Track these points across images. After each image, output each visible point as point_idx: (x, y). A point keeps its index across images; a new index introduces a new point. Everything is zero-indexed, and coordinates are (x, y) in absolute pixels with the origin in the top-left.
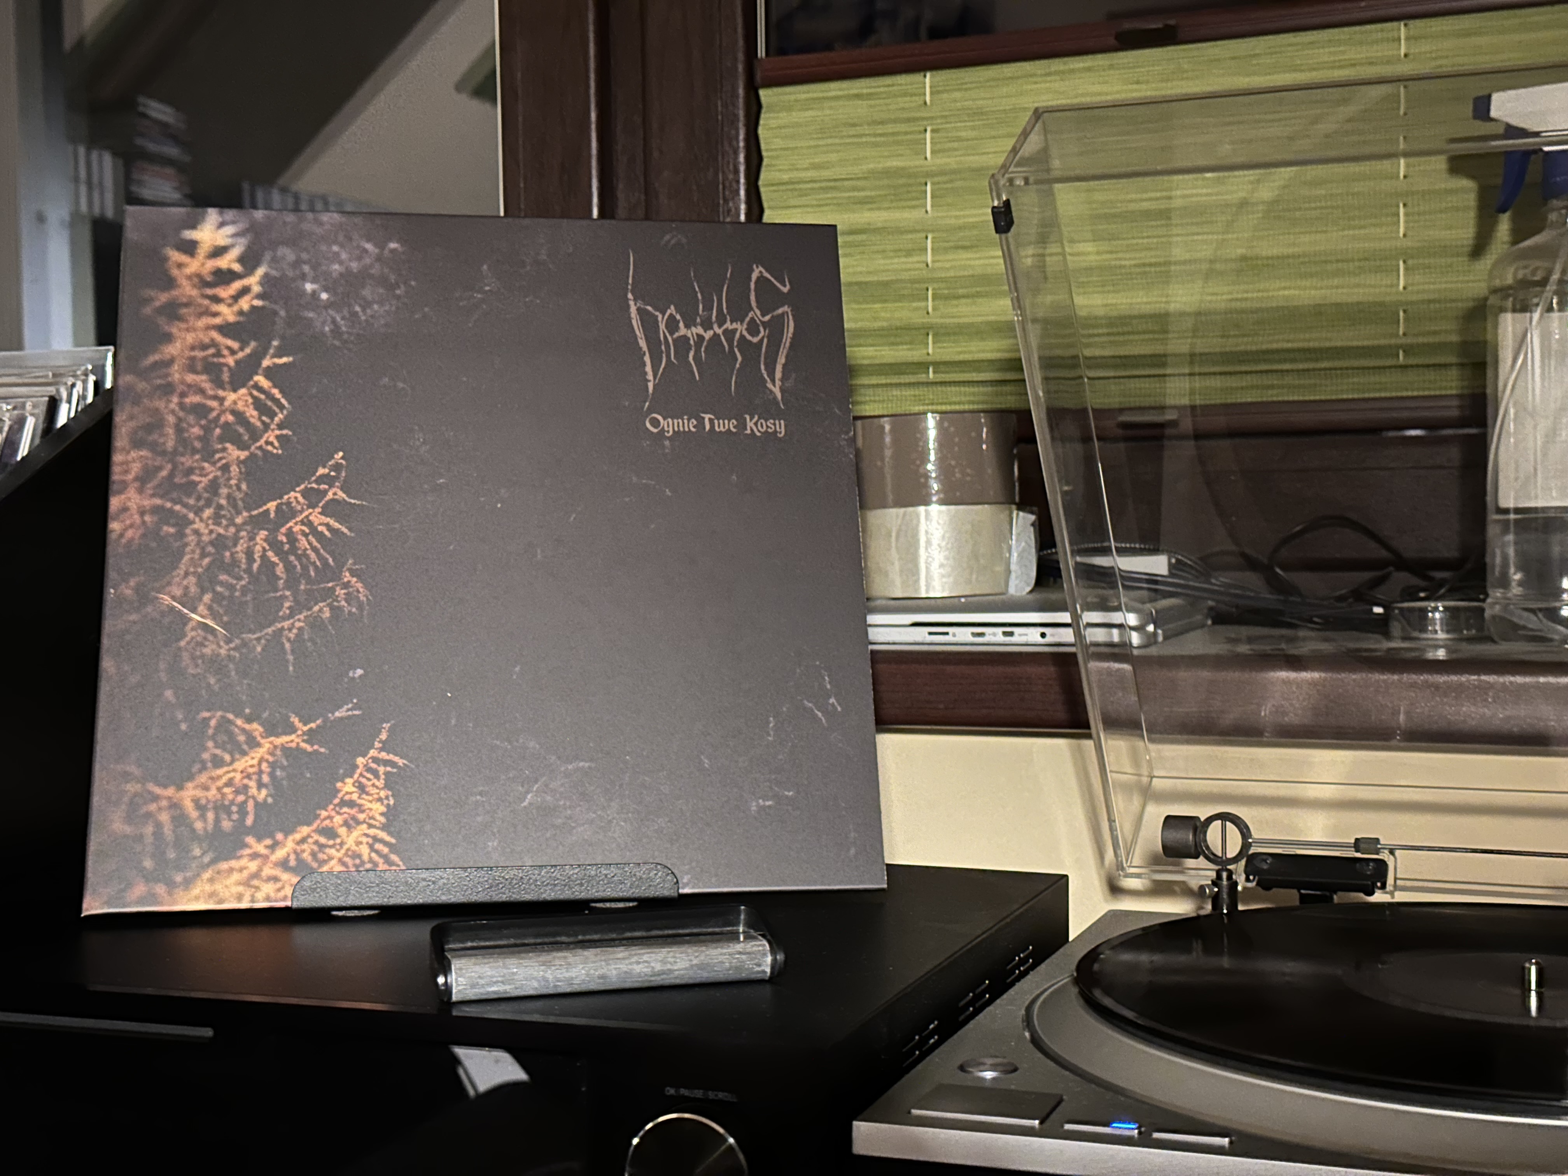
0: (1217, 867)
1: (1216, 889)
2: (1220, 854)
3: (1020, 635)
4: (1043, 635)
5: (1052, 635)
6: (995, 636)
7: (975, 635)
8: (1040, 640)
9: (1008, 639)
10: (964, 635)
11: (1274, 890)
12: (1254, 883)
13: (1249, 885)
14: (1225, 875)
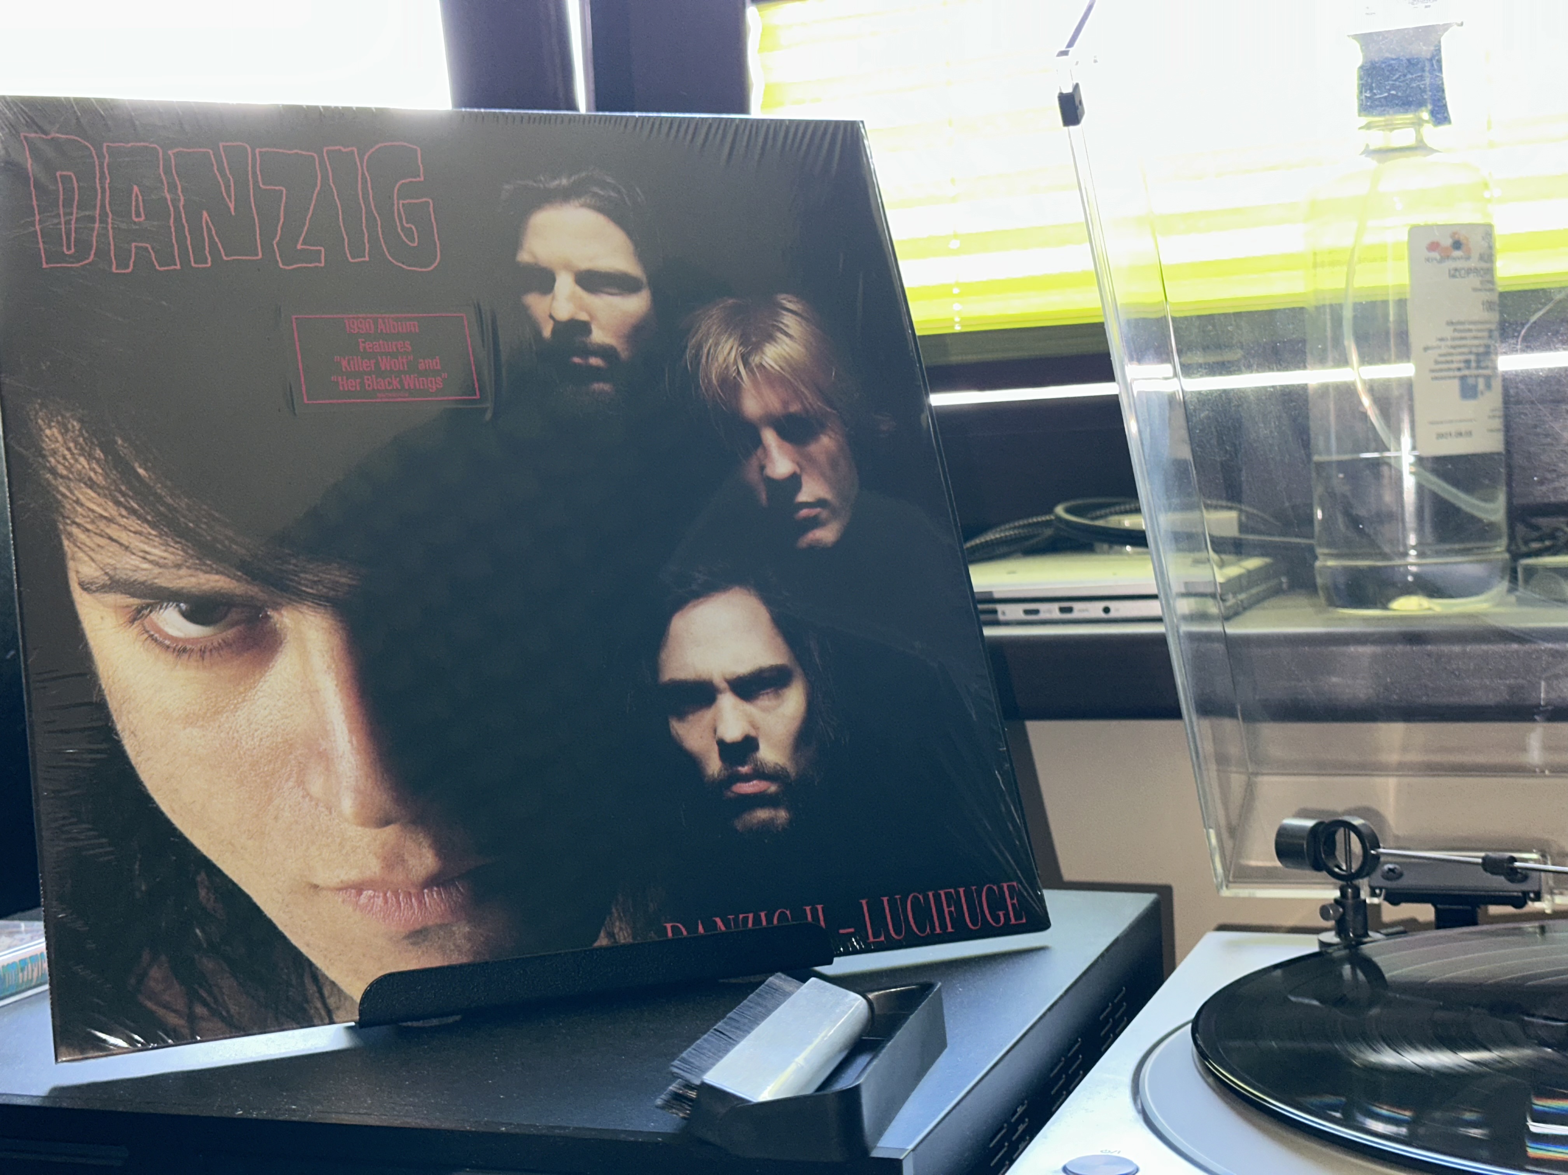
0: (1340, 883)
1: (1341, 910)
2: (1344, 868)
3: (1080, 611)
4: (1107, 610)
5: (1118, 610)
6: (1051, 611)
7: (1026, 612)
8: (1103, 615)
9: (1067, 616)
10: (1016, 612)
11: (1405, 906)
12: (1381, 898)
13: (1376, 901)
14: (1350, 890)
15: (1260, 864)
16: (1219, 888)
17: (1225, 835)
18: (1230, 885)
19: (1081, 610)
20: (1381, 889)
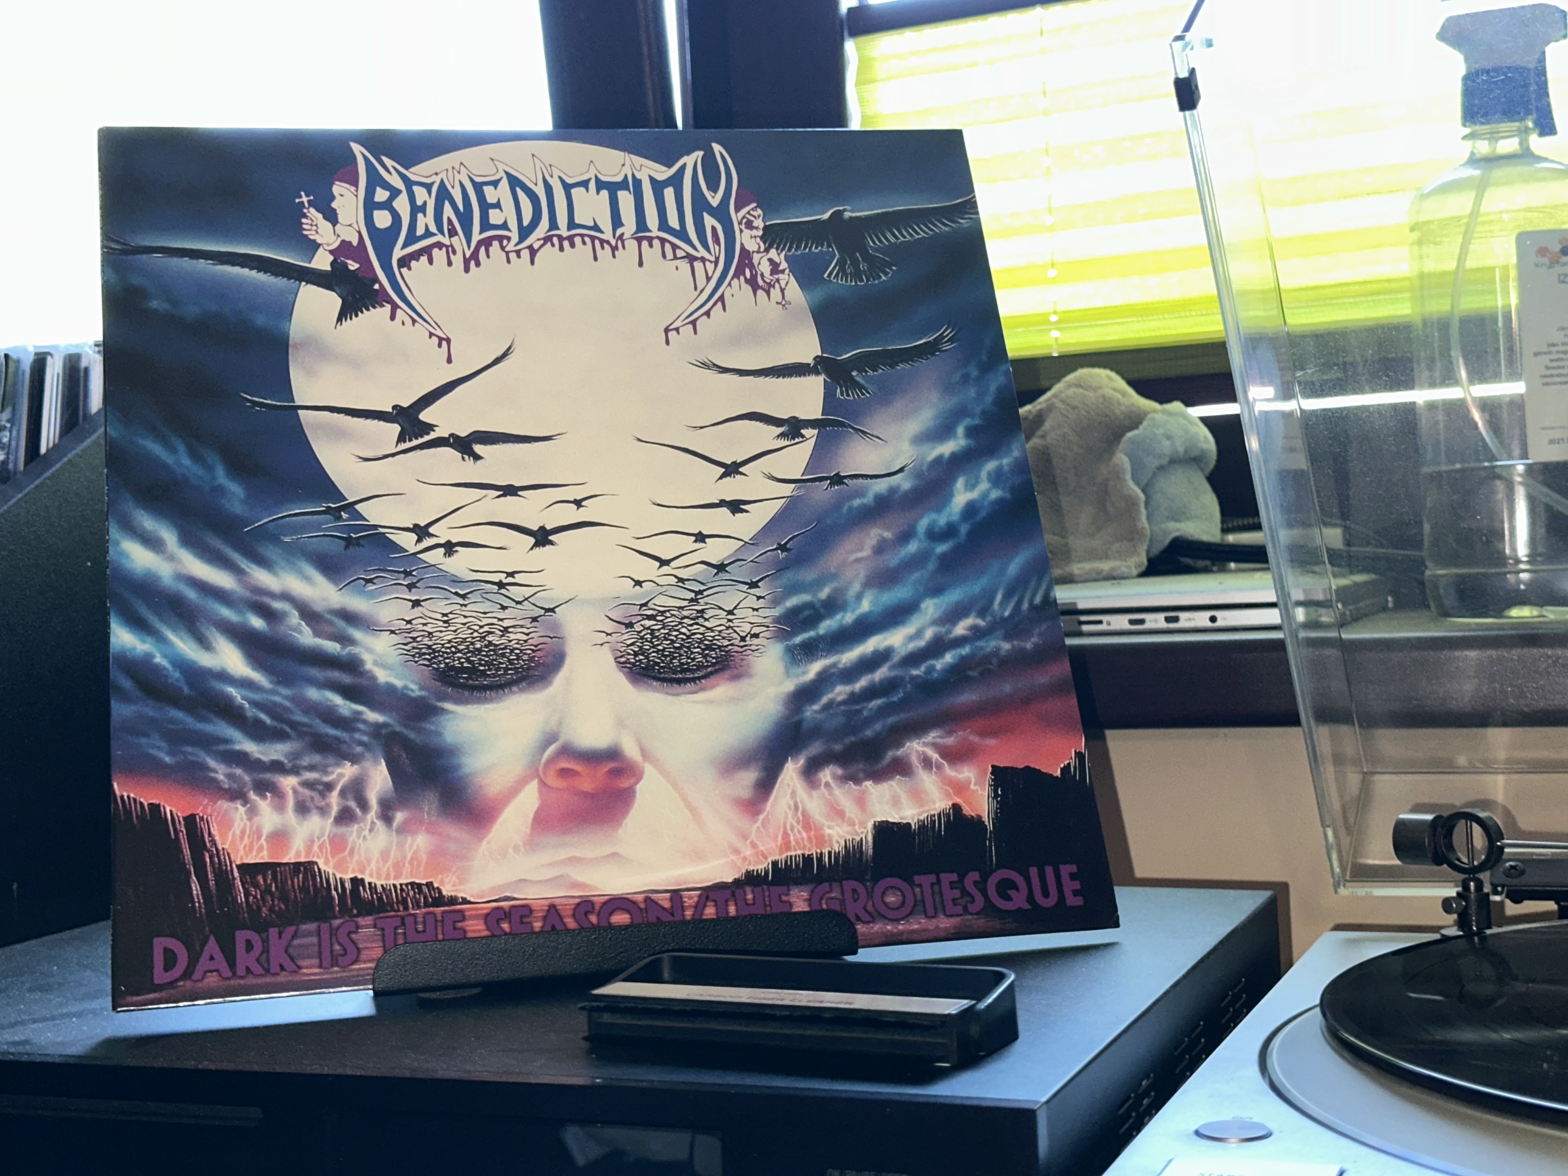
0: (1462, 876)
1: (1464, 903)
2: (1465, 860)
4: (1213, 619)
5: (1224, 619)
6: (1157, 621)
7: (1132, 622)
8: (1209, 624)
9: (1172, 626)
10: (1121, 622)
11: (1526, 903)
12: (1504, 895)
13: (1497, 898)
14: (1472, 884)
15: (1377, 862)
16: (1336, 886)
17: (1342, 832)
18: (1347, 884)
19: (1186, 620)
20: (1503, 887)
